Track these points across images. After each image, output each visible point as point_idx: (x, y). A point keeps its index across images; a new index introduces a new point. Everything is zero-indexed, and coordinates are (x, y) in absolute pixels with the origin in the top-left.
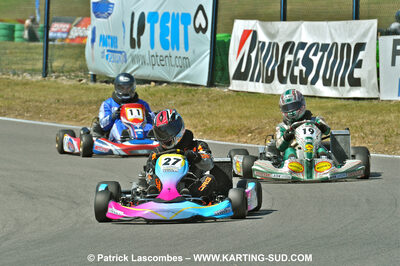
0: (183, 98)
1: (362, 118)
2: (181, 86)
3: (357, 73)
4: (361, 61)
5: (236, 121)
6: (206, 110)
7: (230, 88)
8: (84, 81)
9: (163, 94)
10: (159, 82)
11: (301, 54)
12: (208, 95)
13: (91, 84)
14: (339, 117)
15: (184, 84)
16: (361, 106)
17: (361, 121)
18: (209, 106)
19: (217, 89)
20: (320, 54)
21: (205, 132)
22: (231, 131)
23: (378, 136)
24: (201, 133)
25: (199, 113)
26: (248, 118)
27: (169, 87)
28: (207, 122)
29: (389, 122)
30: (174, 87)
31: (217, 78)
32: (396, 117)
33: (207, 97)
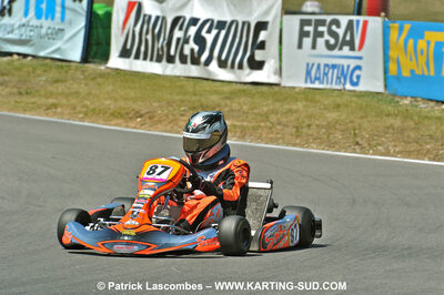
0: (54, 74)
2: (48, 61)
4: (263, 42)
5: (122, 104)
6: (83, 89)
7: (109, 65)
9: (31, 69)
10: (23, 55)
11: (193, 31)
12: (83, 72)
14: (239, 103)
15: (52, 59)
16: (262, 93)
17: (265, 109)
18: (86, 85)
19: (90, 66)
21: (86, 114)
22: (117, 115)
23: (288, 126)
24: (81, 115)
25: (77, 92)
26: (134, 100)
27: (35, 61)
28: (88, 103)
29: (296, 111)
30: (40, 62)
31: (92, 53)
32: (305, 106)
33: (83, 74)
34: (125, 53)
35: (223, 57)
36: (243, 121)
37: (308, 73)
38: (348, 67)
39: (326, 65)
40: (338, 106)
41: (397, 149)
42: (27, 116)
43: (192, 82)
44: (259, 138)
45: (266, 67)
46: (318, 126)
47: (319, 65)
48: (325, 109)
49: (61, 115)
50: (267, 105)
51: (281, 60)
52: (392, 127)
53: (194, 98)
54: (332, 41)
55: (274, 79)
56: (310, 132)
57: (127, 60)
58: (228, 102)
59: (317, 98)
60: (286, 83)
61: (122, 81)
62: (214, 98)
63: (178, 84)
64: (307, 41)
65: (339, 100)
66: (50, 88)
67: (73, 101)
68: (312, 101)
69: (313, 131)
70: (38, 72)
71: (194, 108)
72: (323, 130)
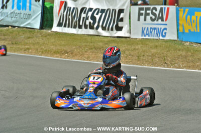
0: (28, 35)
1: (124, 47)
2: (25, 29)
3: (120, 24)
5: (58, 47)
6: (41, 41)
7: (52, 30)
9: (17, 33)
10: (14, 27)
11: (90, 14)
15: (27, 28)
16: (122, 41)
18: (43, 39)
19: (44, 31)
20: (100, 14)
21: (42, 52)
22: (56, 52)
23: (134, 56)
24: (40, 53)
25: (38, 43)
26: (64, 45)
27: (19, 29)
28: (43, 47)
29: (138, 49)
30: (21, 29)
31: (45, 25)
32: (141, 47)
33: (41, 34)
34: (60, 25)
35: (104, 26)
37: (143, 32)
38: (161, 28)
39: (151, 28)
40: (157, 46)
41: (184, 65)
42: (16, 54)
43: (90, 37)
45: (123, 29)
46: (147, 55)
47: (148, 28)
48: (151, 48)
49: (31, 53)
51: (130, 26)
52: (181, 55)
53: (91, 44)
54: (154, 17)
55: (127, 35)
56: (144, 58)
57: (60, 28)
58: (107, 46)
59: (147, 43)
61: (59, 37)
62: (101, 44)
63: (84, 38)
65: (157, 44)
66: (26, 41)
67: (37, 47)
68: (145, 44)
69: (145, 58)
70: (20, 34)
71: (91, 49)
72: (150, 57)
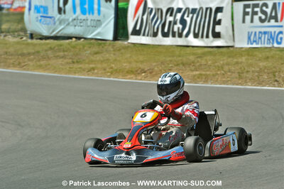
0: (96, 49)
1: (222, 60)
2: (93, 41)
3: (218, 29)
4: (220, 20)
5: (134, 65)
7: (129, 41)
8: (24, 38)
9: (81, 47)
10: (78, 38)
11: (179, 16)
12: (113, 46)
13: (30, 41)
14: (206, 60)
15: (96, 39)
16: (221, 52)
17: (221, 62)
18: (114, 54)
19: (116, 42)
20: (191, 16)
21: (112, 73)
22: (131, 72)
23: (234, 73)
24: (109, 74)
25: (107, 59)
26: (142, 62)
27: (86, 41)
28: (113, 65)
29: (241, 63)
30: (89, 41)
31: (120, 34)
32: (246, 59)
33: (113, 48)
35: (196, 31)
36: (207, 71)
37: (249, 38)
39: (260, 32)
40: (268, 57)
42: (76, 76)
43: (179, 48)
44: (217, 81)
46: (253, 71)
47: (255, 33)
48: (259, 60)
49: (97, 74)
50: (223, 60)
53: (178, 59)
54: (263, 17)
57: (139, 37)
58: (199, 60)
59: (255, 53)
60: (238, 45)
62: (192, 58)
63: (171, 50)
64: (248, 18)
65: (268, 54)
66: (92, 58)
67: (105, 65)
68: (251, 55)
69: (249, 75)
70: (86, 48)
71: (178, 65)
72: (256, 74)
